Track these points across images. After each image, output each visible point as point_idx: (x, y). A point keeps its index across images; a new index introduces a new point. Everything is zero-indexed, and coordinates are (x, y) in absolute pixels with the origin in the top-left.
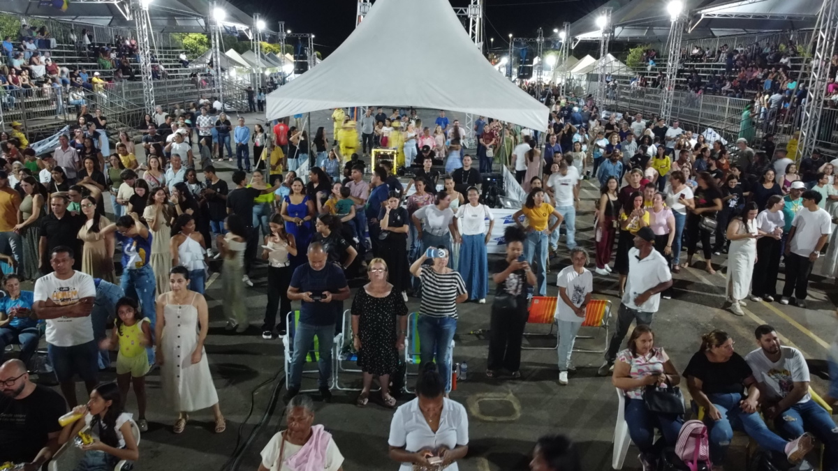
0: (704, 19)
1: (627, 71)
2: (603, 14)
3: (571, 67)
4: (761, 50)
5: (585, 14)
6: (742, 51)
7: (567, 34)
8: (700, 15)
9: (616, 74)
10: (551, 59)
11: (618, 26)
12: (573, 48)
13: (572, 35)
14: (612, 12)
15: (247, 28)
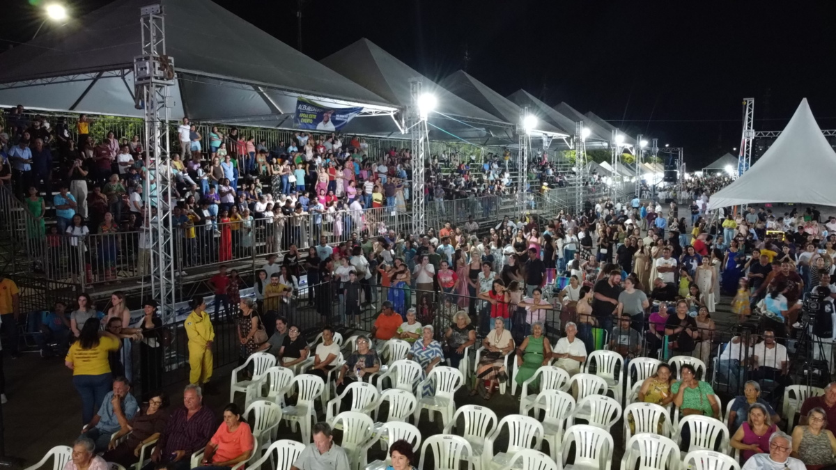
15: (631, 146)
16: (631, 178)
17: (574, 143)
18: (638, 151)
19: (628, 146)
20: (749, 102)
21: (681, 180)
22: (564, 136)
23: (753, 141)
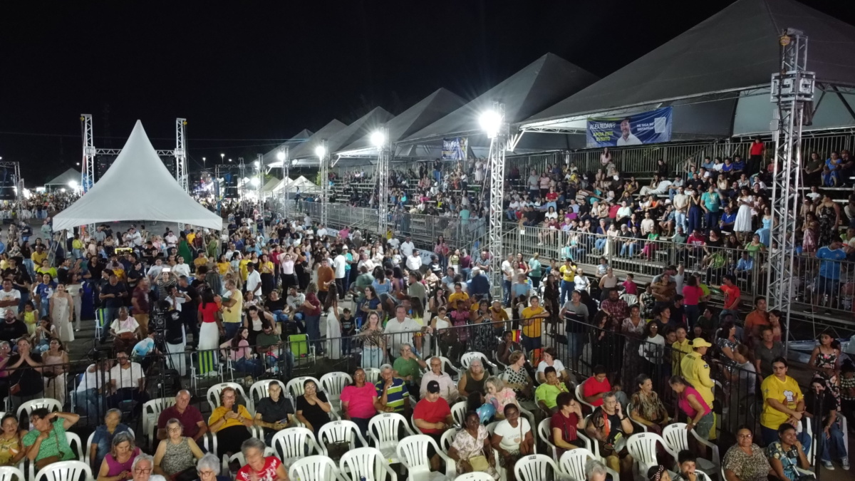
0: (341, 159)
1: (315, 190)
2: (282, 151)
3: (271, 189)
5: (269, 150)
7: (261, 163)
8: (338, 156)
9: (307, 192)
10: (255, 181)
11: (293, 159)
12: (267, 173)
13: (265, 164)
14: (289, 149)
20: (87, 118)
21: (20, 197)
23: (95, 158)
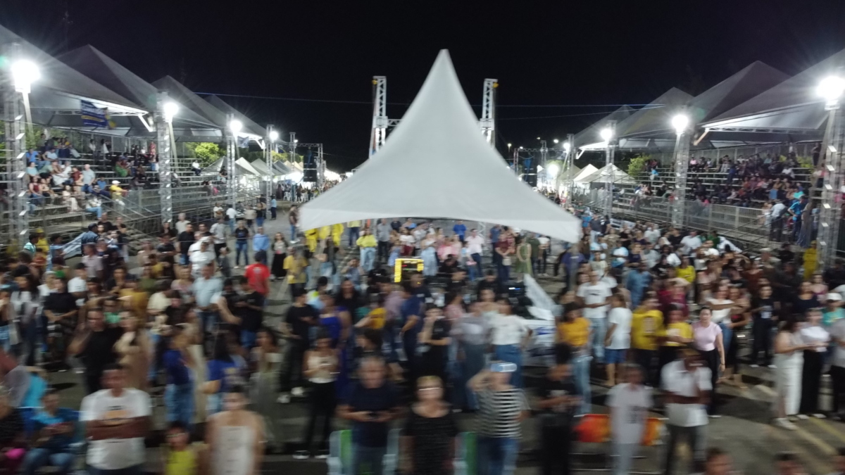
0: (710, 134)
1: (630, 180)
2: (607, 127)
3: (574, 175)
4: (762, 161)
6: (743, 161)
7: (571, 145)
9: (620, 182)
10: (554, 169)
12: (578, 157)
13: (576, 147)
14: (617, 124)
15: (261, 138)
16: (273, 177)
17: (156, 123)
18: (268, 143)
19: (255, 138)
20: (380, 82)
21: (322, 180)
22: (139, 113)
23: (386, 131)
